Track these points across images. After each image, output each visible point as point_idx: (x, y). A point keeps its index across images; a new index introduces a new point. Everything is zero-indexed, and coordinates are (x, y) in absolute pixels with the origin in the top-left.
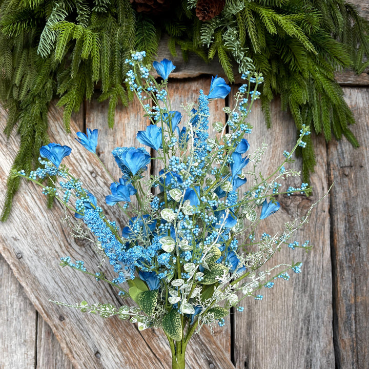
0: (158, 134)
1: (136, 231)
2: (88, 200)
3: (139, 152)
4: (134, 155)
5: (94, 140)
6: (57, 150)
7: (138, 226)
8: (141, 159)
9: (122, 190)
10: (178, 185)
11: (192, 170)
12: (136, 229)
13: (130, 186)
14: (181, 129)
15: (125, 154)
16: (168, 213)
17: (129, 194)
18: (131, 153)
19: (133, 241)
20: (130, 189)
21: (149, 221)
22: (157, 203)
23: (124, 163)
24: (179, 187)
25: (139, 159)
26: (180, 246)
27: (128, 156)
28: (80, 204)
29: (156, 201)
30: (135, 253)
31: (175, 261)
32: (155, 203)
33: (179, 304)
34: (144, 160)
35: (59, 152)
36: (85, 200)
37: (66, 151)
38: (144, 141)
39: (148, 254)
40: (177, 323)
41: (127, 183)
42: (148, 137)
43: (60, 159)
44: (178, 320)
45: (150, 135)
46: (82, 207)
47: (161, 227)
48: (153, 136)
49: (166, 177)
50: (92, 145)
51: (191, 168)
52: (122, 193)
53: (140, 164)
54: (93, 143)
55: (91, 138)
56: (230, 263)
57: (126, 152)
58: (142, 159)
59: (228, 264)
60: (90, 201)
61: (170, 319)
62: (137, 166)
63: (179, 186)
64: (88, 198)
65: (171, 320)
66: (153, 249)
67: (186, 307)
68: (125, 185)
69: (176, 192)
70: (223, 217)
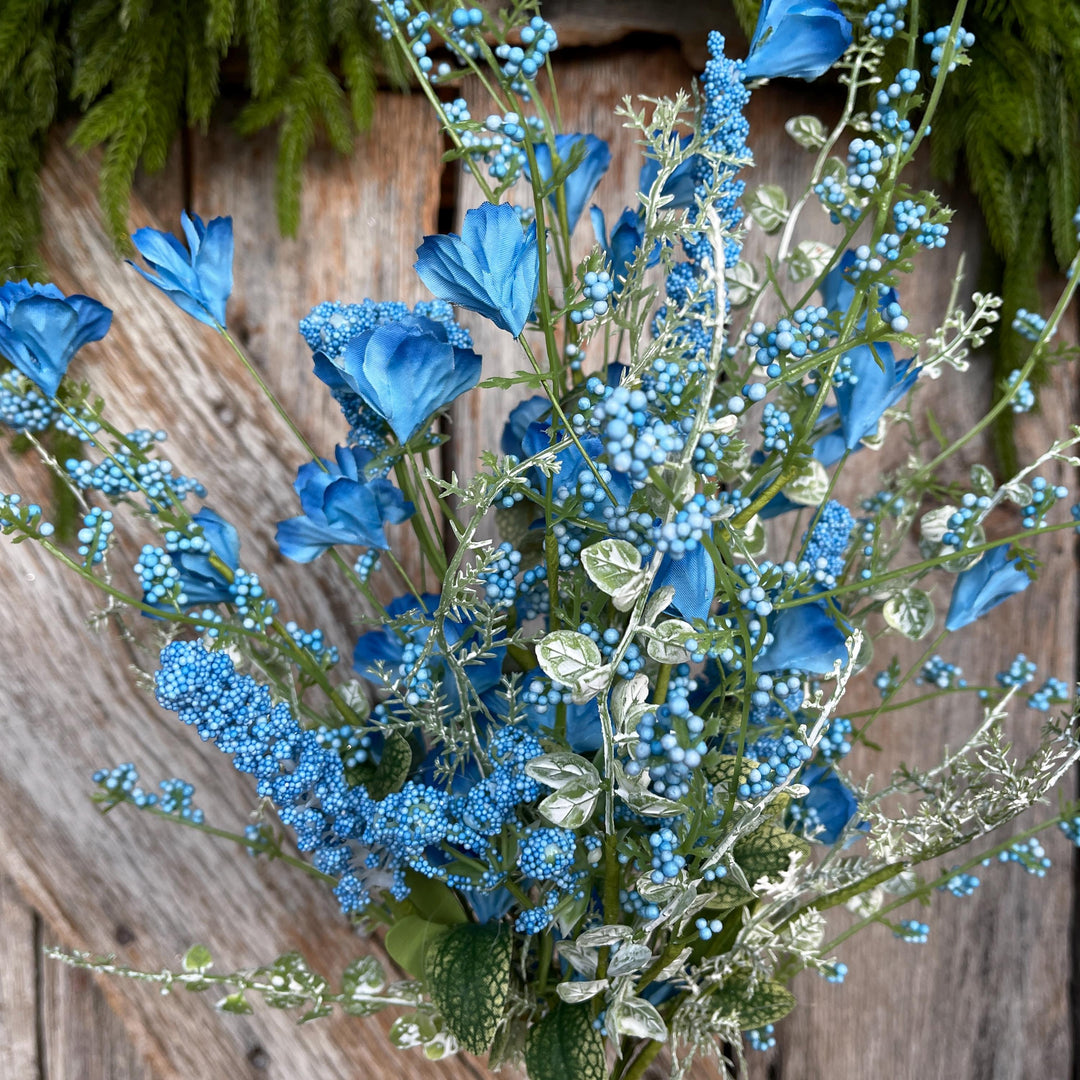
0: (520, 253)
1: (413, 699)
2: (197, 542)
3: (426, 337)
4: (402, 352)
5: (218, 268)
6: (38, 318)
7: (422, 675)
8: (437, 369)
9: (351, 502)
10: (624, 523)
11: (701, 454)
12: (414, 690)
13: (383, 487)
14: (613, 220)
15: (359, 340)
16: (570, 652)
17: (382, 515)
18: (386, 340)
19: (402, 731)
20: (384, 498)
21: (473, 654)
22: (508, 574)
23: (356, 386)
24: (632, 535)
25: (427, 372)
26: (621, 792)
27: (376, 354)
28: (159, 571)
29: (504, 564)
30: (413, 826)
31: (595, 856)
32: (501, 574)
33: (602, 1002)
34: (448, 377)
35: (47, 327)
36: (184, 544)
37: (83, 320)
38: (452, 285)
39: (470, 821)
40: (589, 1072)
41: (372, 473)
42: (470, 266)
43: (56, 358)
44: (592, 1058)
45: (480, 255)
46: (168, 582)
47: (533, 698)
48: (498, 264)
49: (557, 467)
50: (208, 293)
51: (699, 445)
52: (347, 516)
53: (431, 396)
54: (211, 284)
55: (203, 257)
56: (813, 812)
57: (368, 333)
58: (443, 372)
59: (805, 815)
60: (207, 547)
61: (556, 1046)
62: (416, 402)
63: (632, 527)
64: (198, 533)
65: (565, 1053)
66: (494, 803)
67: (627, 1012)
68: (361, 480)
69: (616, 558)
70: (837, 672)
